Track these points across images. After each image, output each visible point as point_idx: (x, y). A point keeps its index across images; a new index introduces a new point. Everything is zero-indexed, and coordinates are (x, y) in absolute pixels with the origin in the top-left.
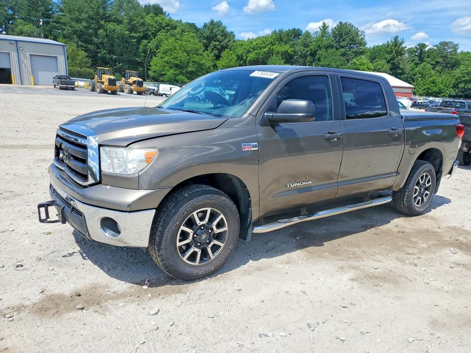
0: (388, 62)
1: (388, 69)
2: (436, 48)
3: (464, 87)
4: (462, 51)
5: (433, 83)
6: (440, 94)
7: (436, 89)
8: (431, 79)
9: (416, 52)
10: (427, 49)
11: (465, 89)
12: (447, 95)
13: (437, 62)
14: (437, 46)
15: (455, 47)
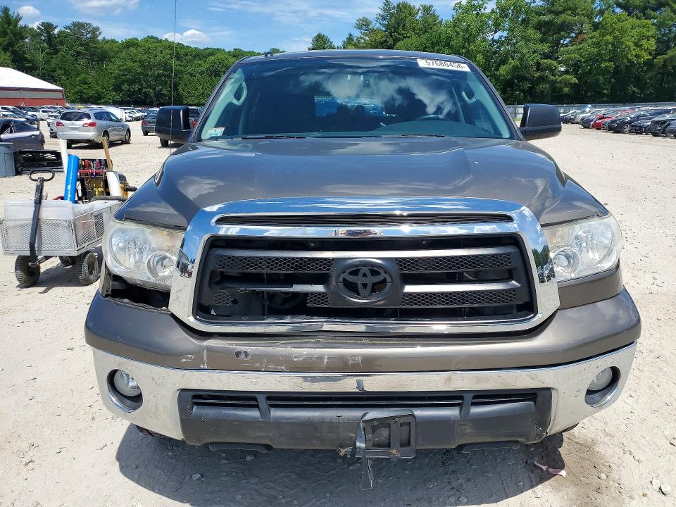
0: (5, 49)
1: (8, 61)
2: (69, 31)
3: (129, 90)
4: (104, 38)
5: (86, 84)
6: (99, 99)
7: (91, 93)
8: (80, 78)
9: (41, 35)
10: (56, 31)
11: (131, 91)
12: (110, 101)
13: (79, 53)
14: (69, 28)
15: (95, 31)
